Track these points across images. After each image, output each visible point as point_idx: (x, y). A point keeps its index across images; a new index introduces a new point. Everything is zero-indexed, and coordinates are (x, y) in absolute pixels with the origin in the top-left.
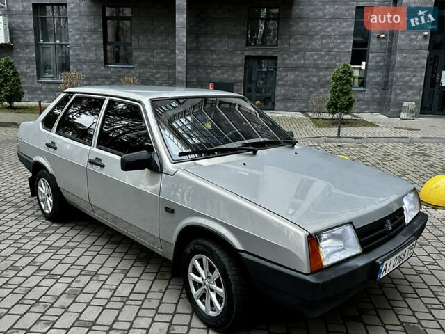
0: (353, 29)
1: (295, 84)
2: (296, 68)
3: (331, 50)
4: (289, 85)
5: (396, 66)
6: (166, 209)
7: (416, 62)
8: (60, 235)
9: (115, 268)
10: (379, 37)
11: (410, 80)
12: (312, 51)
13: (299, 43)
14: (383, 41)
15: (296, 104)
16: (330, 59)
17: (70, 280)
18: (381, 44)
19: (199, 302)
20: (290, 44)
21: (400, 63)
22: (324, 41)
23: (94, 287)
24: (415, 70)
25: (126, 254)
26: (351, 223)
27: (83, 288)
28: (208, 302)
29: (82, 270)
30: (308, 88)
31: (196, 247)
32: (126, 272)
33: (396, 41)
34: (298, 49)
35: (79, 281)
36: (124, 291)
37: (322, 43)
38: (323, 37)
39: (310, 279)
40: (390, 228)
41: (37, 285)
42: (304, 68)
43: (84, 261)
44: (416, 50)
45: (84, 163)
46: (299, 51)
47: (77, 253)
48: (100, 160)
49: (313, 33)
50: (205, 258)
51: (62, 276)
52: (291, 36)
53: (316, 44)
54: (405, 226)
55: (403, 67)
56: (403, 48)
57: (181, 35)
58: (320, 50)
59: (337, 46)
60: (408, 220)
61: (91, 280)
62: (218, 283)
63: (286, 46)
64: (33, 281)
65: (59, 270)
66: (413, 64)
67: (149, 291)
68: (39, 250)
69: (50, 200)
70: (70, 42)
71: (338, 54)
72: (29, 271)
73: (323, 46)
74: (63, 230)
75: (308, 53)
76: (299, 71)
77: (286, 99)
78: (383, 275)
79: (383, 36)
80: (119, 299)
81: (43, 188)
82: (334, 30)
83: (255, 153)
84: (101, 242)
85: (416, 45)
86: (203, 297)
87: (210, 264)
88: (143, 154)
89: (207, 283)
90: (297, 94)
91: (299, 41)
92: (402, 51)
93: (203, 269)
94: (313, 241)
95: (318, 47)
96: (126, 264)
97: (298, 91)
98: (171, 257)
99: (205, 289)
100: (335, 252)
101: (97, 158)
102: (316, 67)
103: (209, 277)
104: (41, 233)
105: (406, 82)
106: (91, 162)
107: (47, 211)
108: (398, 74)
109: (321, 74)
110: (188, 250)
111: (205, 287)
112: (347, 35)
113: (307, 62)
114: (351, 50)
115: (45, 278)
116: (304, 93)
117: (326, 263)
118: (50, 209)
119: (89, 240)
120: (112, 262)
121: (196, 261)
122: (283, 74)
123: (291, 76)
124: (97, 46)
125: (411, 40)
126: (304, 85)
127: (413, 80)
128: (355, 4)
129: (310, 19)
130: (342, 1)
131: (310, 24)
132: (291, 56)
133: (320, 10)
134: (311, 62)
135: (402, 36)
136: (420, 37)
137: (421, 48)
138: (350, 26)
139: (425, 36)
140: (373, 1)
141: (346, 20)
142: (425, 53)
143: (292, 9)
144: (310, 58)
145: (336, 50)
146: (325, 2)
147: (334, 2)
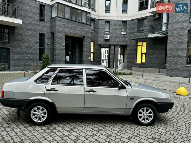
0: (39, 40)
1: (18, 59)
2: (18, 53)
3: (32, 47)
4: (16, 60)
5: (57, 54)
7: (62, 53)
10: (48, 44)
11: (61, 59)
12: (24, 47)
13: (19, 44)
14: (49, 45)
15: (19, 67)
16: (32, 51)
18: (49, 47)
20: (15, 44)
21: (58, 53)
22: (29, 44)
24: (62, 56)
30: (24, 61)
34: (19, 46)
37: (28, 44)
38: (28, 42)
42: (22, 53)
44: (62, 50)
46: (19, 47)
49: (24, 40)
52: (15, 41)
53: (26, 45)
55: (59, 55)
56: (58, 48)
58: (27, 47)
59: (34, 46)
63: (13, 44)
66: (61, 54)
71: (34, 49)
73: (28, 46)
75: (23, 48)
76: (20, 55)
77: (14, 65)
79: (49, 44)
82: (32, 40)
85: (61, 48)
90: (19, 64)
91: (19, 43)
92: (58, 50)
95: (27, 46)
97: (20, 62)
102: (26, 53)
105: (60, 60)
108: (58, 57)
109: (29, 56)
112: (37, 42)
113: (23, 51)
114: (39, 48)
116: (23, 63)
122: (13, 55)
123: (16, 56)
125: (60, 46)
126: (22, 60)
127: (62, 59)
128: (39, 32)
129: (22, 35)
130: (34, 30)
131: (23, 37)
132: (15, 48)
133: (26, 32)
134: (24, 51)
135: (57, 45)
136: (62, 46)
137: (63, 49)
138: (38, 39)
139: (64, 45)
140: (44, 32)
141: (36, 37)
142: (64, 50)
143: (15, 30)
144: (24, 50)
145: (33, 47)
146: (28, 30)
147: (31, 30)
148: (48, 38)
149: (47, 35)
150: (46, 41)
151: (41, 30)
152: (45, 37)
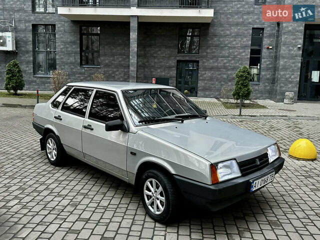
0: (250, 43)
1: (211, 79)
2: (212, 69)
3: (235, 57)
4: (208, 80)
5: (280, 67)
6: (132, 153)
7: (293, 65)
8: (61, 174)
9: (98, 192)
10: (268, 48)
11: (290, 77)
12: (222, 57)
13: (213, 52)
14: (271, 51)
15: (212, 93)
16: (235, 63)
17: (71, 198)
18: (270, 53)
19: (150, 207)
20: (207, 53)
21: (283, 65)
22: (231, 51)
23: (86, 201)
24: (293, 71)
25: (104, 184)
26: (235, 159)
27: (80, 202)
28: (155, 206)
29: (78, 193)
30: (220, 82)
31: (149, 174)
32: (105, 194)
33: (280, 51)
34: (213, 56)
35: (77, 198)
36: (105, 203)
37: (229, 52)
38: (230, 48)
39: (212, 187)
40: (258, 163)
41: (52, 200)
42: (217, 69)
43: (78, 188)
44: (293, 57)
45: (80, 128)
47: (73, 183)
48: (91, 126)
49: (223, 45)
50: (154, 181)
51: (66, 196)
52: (208, 47)
53: (225, 53)
54: (269, 164)
55: (285, 68)
56: (284, 55)
57: (134, 46)
58: (228, 57)
59: (240, 54)
60: (271, 160)
61: (84, 198)
62: (161, 194)
63: (205, 54)
64: (49, 198)
65: (64, 192)
66: (292, 67)
67: (119, 203)
68: (50, 181)
69: (55, 152)
70: (57, 50)
71: (240, 59)
72: (46, 193)
73: (230, 54)
74: (63, 171)
75: (220, 59)
76: (214, 71)
77: (205, 89)
78: (254, 189)
79: (271, 47)
80: (102, 207)
81: (51, 145)
82: (237, 44)
83: (182, 122)
84: (88, 177)
85: (293, 54)
86: (152, 204)
87: (157, 184)
88: (118, 122)
89: (155, 195)
90: (213, 86)
91: (214, 50)
92: (284, 58)
93: (153, 187)
94: (214, 167)
95: (227, 55)
96: (104, 190)
97: (213, 84)
98: (133, 183)
99: (153, 199)
100: (226, 175)
101: (88, 125)
102: (225, 67)
103: (156, 191)
104: (49, 172)
105: (287, 79)
106: (85, 127)
107: (52, 159)
108: (282, 73)
109: (229, 72)
110: (144, 177)
111: (154, 197)
112: (246, 46)
113: (219, 65)
114: (249, 57)
115: (56, 196)
116: (217, 85)
117: (220, 180)
118: (55, 158)
119: (81, 176)
120: (96, 188)
121: (149, 183)
122: (203, 72)
123: (208, 74)
124: (76, 53)
125: (290, 50)
126: (217, 80)
127: (292, 77)
128: (252, 26)
129: (221, 36)
130: (242, 24)
131: (221, 39)
132: (208, 60)
133: (228, 30)
134: (222, 64)
135: (283, 48)
136: (295, 49)
137: (296, 56)
138: (248, 41)
139: (299, 48)
140: (263, 24)
141: (245, 37)
142: (300, 59)
143: (208, 29)
144: (221, 62)
145: (239, 57)
146: (231, 25)
147: (237, 24)
148: (270, 36)
149: (269, 29)
150: (266, 42)
151: (258, 21)
152: (265, 35)
